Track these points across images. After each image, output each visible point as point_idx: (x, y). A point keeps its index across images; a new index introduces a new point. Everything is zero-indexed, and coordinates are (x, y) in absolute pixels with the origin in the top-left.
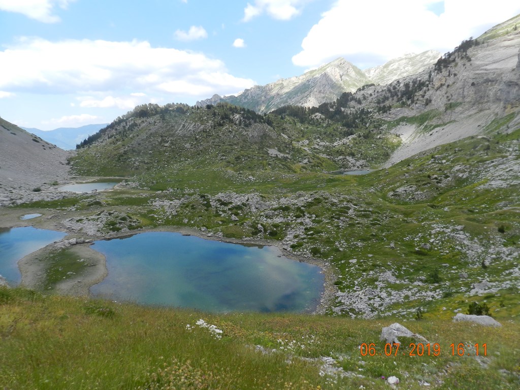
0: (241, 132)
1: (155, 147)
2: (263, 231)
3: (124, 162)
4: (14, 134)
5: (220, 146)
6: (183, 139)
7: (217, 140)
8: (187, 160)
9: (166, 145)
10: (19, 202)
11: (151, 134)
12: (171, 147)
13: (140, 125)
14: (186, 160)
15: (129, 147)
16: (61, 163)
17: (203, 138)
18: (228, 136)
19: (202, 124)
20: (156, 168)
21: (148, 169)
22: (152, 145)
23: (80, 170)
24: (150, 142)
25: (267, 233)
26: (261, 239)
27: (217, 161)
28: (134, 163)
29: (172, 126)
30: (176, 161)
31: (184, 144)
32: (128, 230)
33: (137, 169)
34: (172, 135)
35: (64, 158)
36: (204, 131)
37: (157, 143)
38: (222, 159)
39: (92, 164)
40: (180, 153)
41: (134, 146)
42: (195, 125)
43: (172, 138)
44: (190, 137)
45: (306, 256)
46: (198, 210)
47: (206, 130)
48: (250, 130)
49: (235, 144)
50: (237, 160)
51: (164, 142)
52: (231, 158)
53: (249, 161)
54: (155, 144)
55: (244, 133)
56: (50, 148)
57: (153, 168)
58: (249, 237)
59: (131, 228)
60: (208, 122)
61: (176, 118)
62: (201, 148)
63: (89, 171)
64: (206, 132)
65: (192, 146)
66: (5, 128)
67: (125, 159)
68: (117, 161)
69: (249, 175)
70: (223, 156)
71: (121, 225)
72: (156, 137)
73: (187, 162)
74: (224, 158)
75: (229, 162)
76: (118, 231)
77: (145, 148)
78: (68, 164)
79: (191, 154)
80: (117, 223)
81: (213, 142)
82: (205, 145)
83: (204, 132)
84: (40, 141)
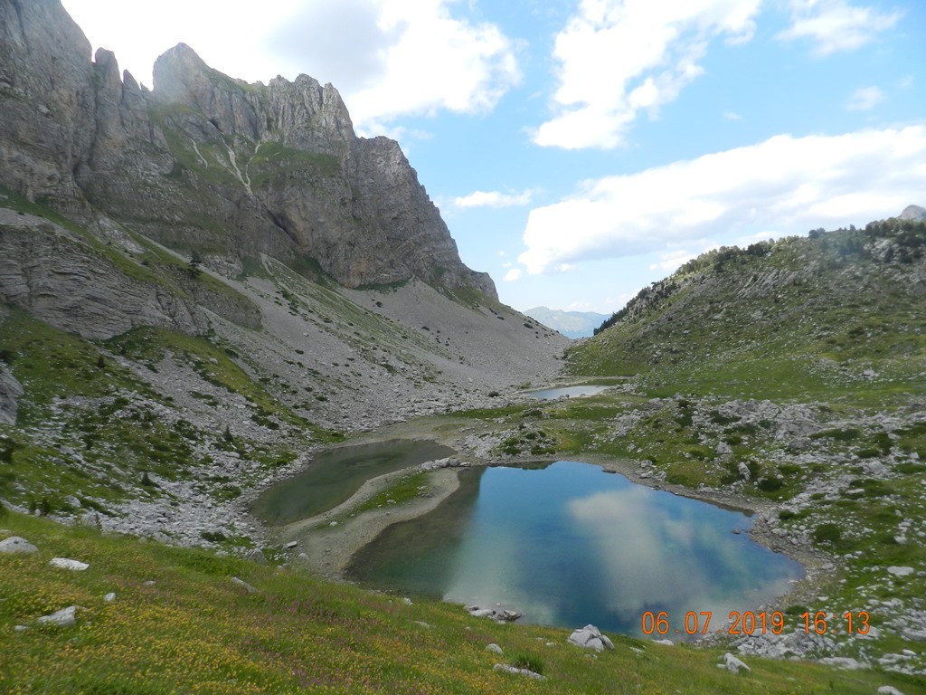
0: (890, 275)
1: (696, 322)
2: (747, 477)
3: (639, 351)
4: (502, 319)
5: (825, 310)
6: (750, 302)
7: (822, 299)
8: (749, 343)
9: (716, 317)
10: (454, 409)
11: (693, 300)
12: (725, 320)
13: (680, 287)
14: (747, 343)
15: (652, 325)
16: (555, 357)
17: (790, 296)
18: (852, 287)
19: (793, 271)
20: (689, 359)
21: (675, 362)
22: (691, 319)
23: (575, 367)
24: (689, 314)
25: (756, 483)
26: (736, 493)
27: (809, 340)
28: (654, 353)
29: (734, 282)
30: (728, 345)
31: (749, 313)
32: (529, 454)
33: (656, 362)
34: (731, 299)
35: (561, 349)
36: (796, 283)
37: (701, 316)
38: (819, 337)
39: (593, 357)
40: (739, 331)
41: (661, 323)
42: (778, 274)
43: (730, 304)
44: (765, 298)
45: (794, 540)
46: (663, 430)
47: (801, 280)
48: (916, 269)
49: (867, 304)
50: (854, 337)
51: (716, 312)
52: (841, 332)
53: (885, 337)
54: (697, 317)
55: (899, 277)
56: (546, 335)
57: (685, 359)
58: (713, 485)
59: (537, 451)
60: (807, 265)
61: (745, 266)
62: (783, 317)
63: (586, 367)
64: (800, 284)
65: (764, 314)
66: (493, 312)
67: (642, 346)
68: (630, 350)
69: (867, 367)
70: (825, 329)
71: (523, 446)
72: (699, 304)
73: (748, 347)
74: (825, 334)
75: (833, 342)
76: (514, 455)
77: (679, 325)
78: (564, 358)
79: (761, 331)
80: (518, 443)
81: (812, 304)
82: (792, 310)
83: (795, 285)
84: (534, 326)
